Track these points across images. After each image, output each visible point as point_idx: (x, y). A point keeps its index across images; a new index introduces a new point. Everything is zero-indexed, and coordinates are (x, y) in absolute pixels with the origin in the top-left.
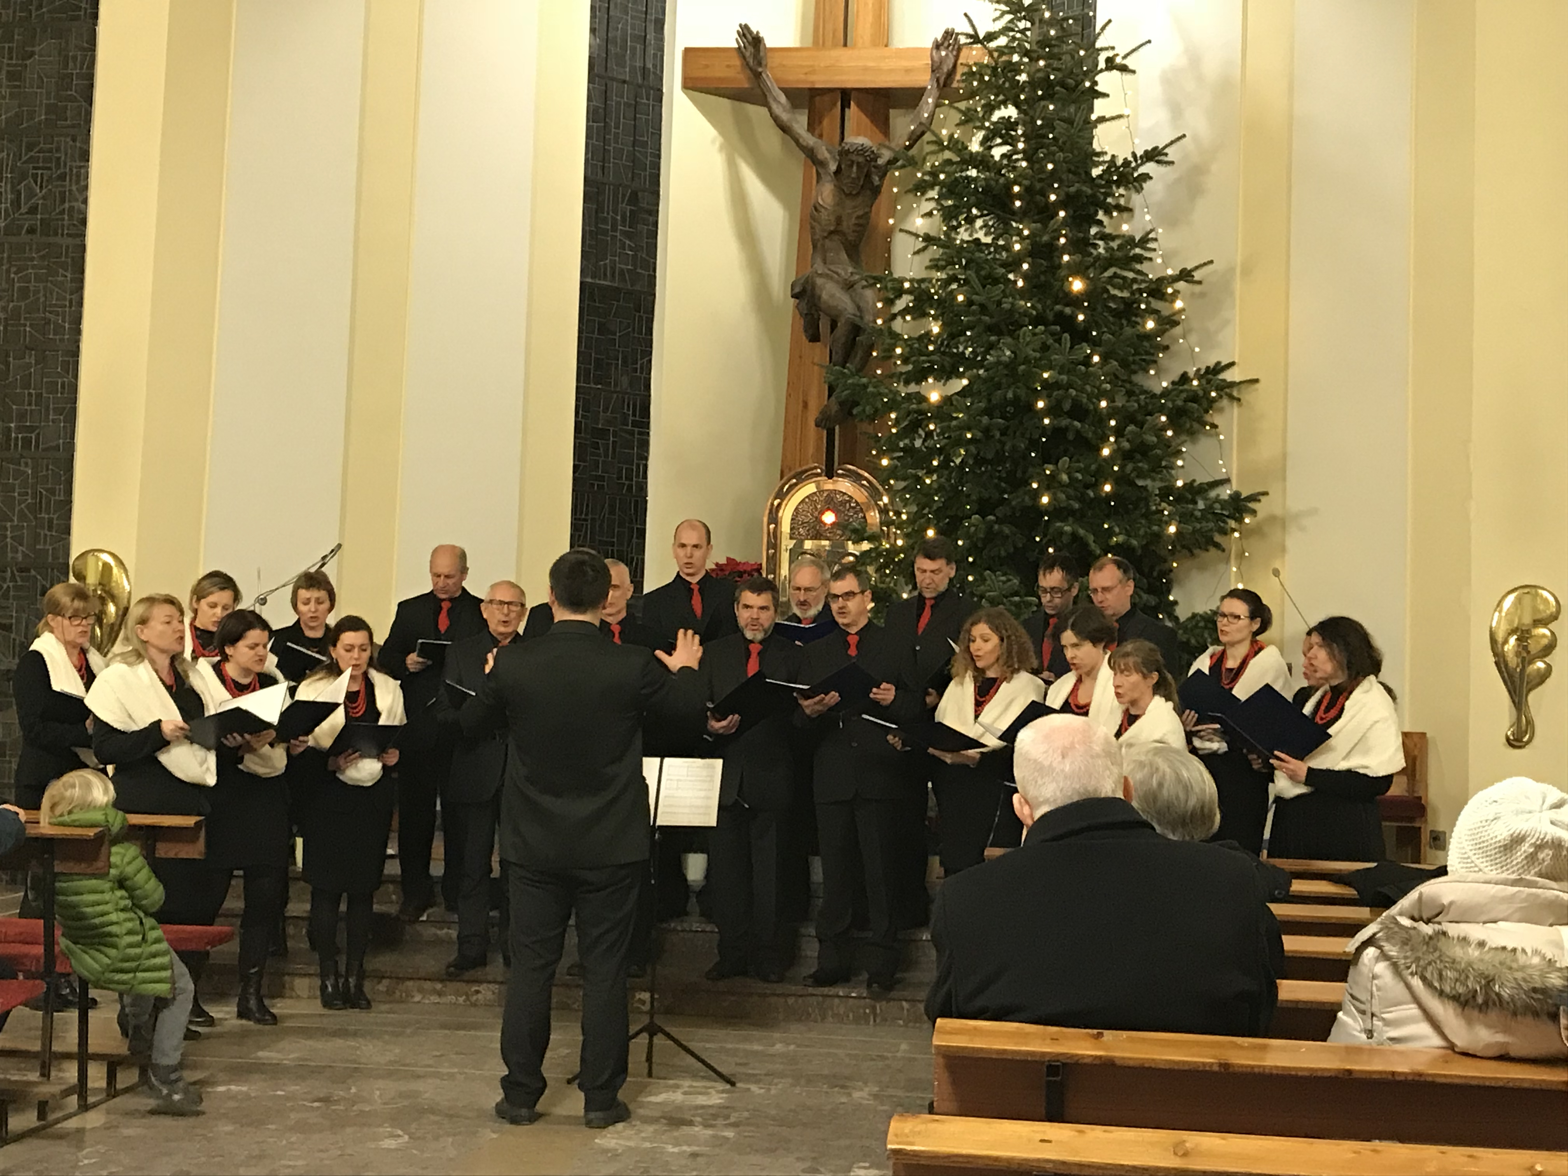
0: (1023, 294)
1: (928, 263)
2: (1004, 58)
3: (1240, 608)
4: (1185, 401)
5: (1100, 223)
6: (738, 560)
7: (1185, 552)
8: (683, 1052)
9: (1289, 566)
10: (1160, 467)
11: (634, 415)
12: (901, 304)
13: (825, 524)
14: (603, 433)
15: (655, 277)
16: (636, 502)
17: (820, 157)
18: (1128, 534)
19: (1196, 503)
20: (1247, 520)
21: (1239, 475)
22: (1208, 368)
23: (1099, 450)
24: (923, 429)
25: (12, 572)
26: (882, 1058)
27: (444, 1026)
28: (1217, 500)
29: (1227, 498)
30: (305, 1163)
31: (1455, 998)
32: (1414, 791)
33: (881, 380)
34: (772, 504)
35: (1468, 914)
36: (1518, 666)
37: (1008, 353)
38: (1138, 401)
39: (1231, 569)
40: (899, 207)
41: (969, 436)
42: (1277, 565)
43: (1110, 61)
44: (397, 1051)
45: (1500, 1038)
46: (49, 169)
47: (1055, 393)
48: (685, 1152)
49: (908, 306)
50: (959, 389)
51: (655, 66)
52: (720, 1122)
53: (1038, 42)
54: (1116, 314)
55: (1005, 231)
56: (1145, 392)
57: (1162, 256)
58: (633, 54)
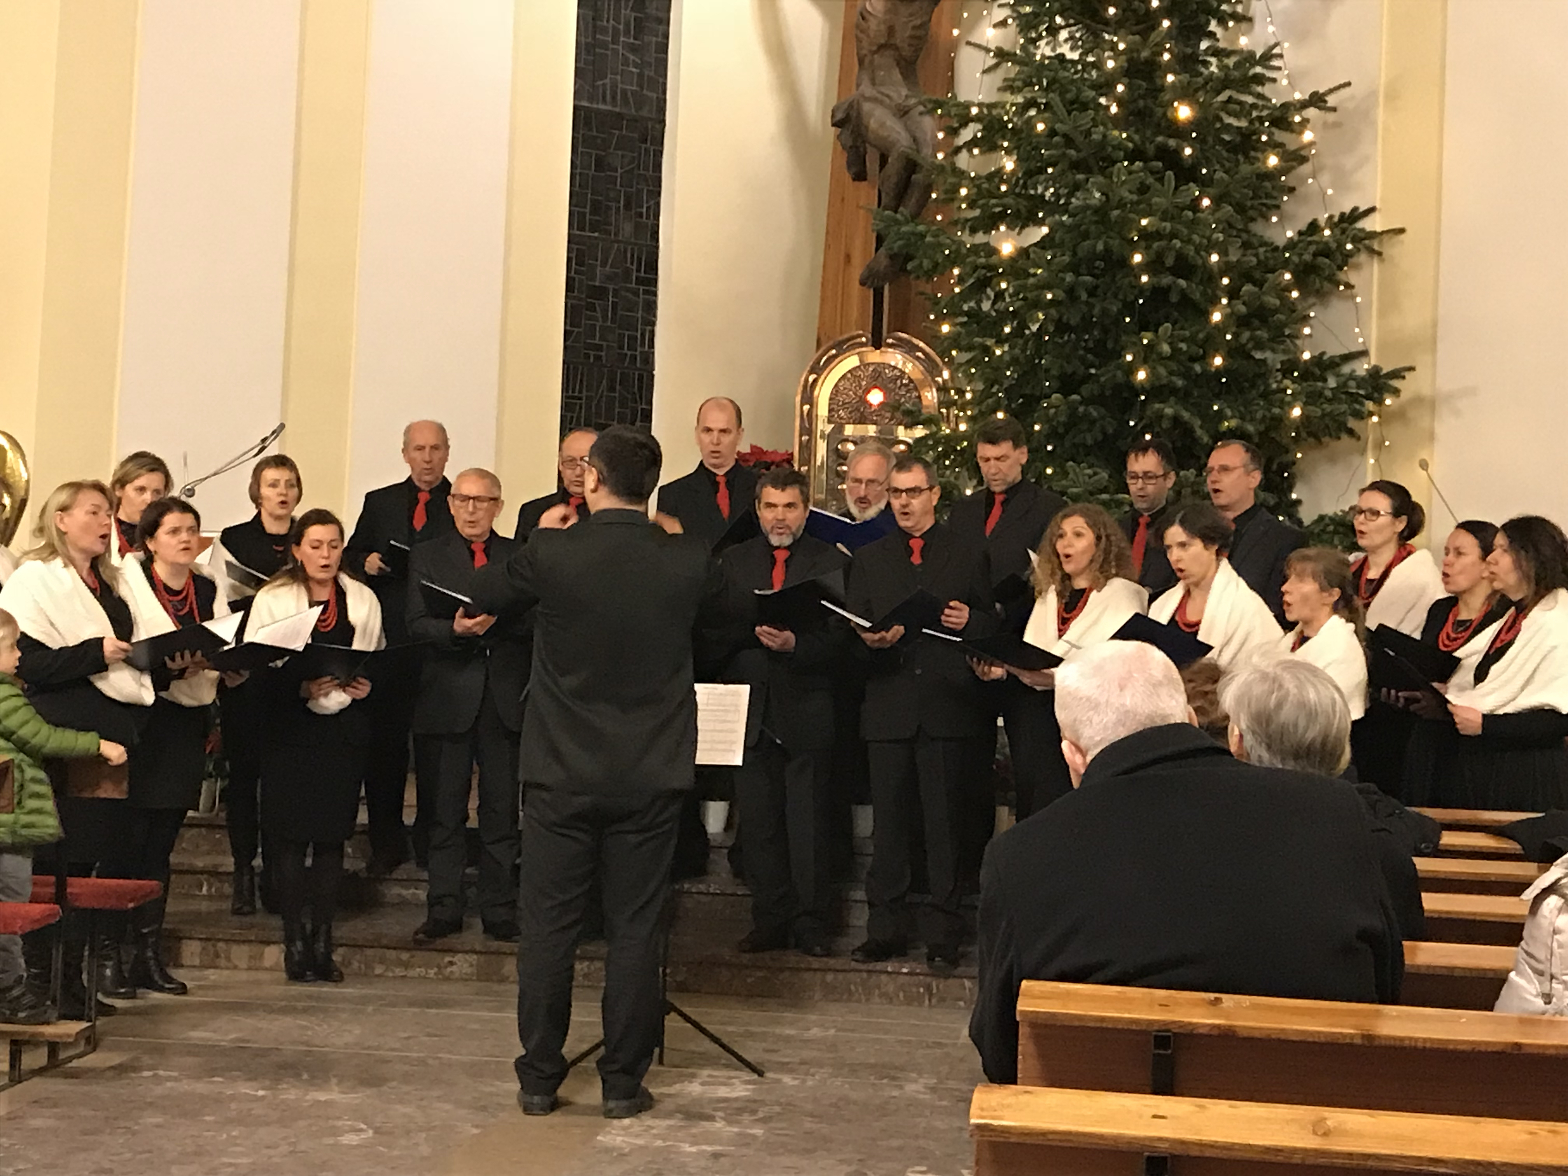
0: (1116, 122)
1: (999, 83)
3: (1382, 503)
4: (1315, 255)
5: (1212, 35)
6: (763, 447)
7: (1311, 440)
9: (1436, 456)
10: (1283, 335)
11: (639, 270)
12: (967, 134)
13: (871, 405)
14: (600, 293)
15: (665, 100)
16: (641, 378)
18: (1242, 418)
19: (1325, 380)
20: (1388, 402)
21: (1379, 346)
22: (1343, 214)
23: (1207, 314)
24: (993, 289)
26: (940, 1045)
27: (412, 1003)
28: (1352, 376)
29: (1364, 374)
30: (251, 1161)
33: (942, 229)
34: (807, 380)
37: (1097, 195)
38: (1256, 255)
39: (1367, 462)
40: (965, 15)
41: (1049, 296)
42: (1424, 455)
44: (357, 1031)
47: (1156, 245)
48: (704, 1151)
49: (975, 136)
50: (1037, 239)
52: (746, 1118)
54: (1232, 148)
55: (1093, 43)
56: (1264, 244)
57: (1288, 76)
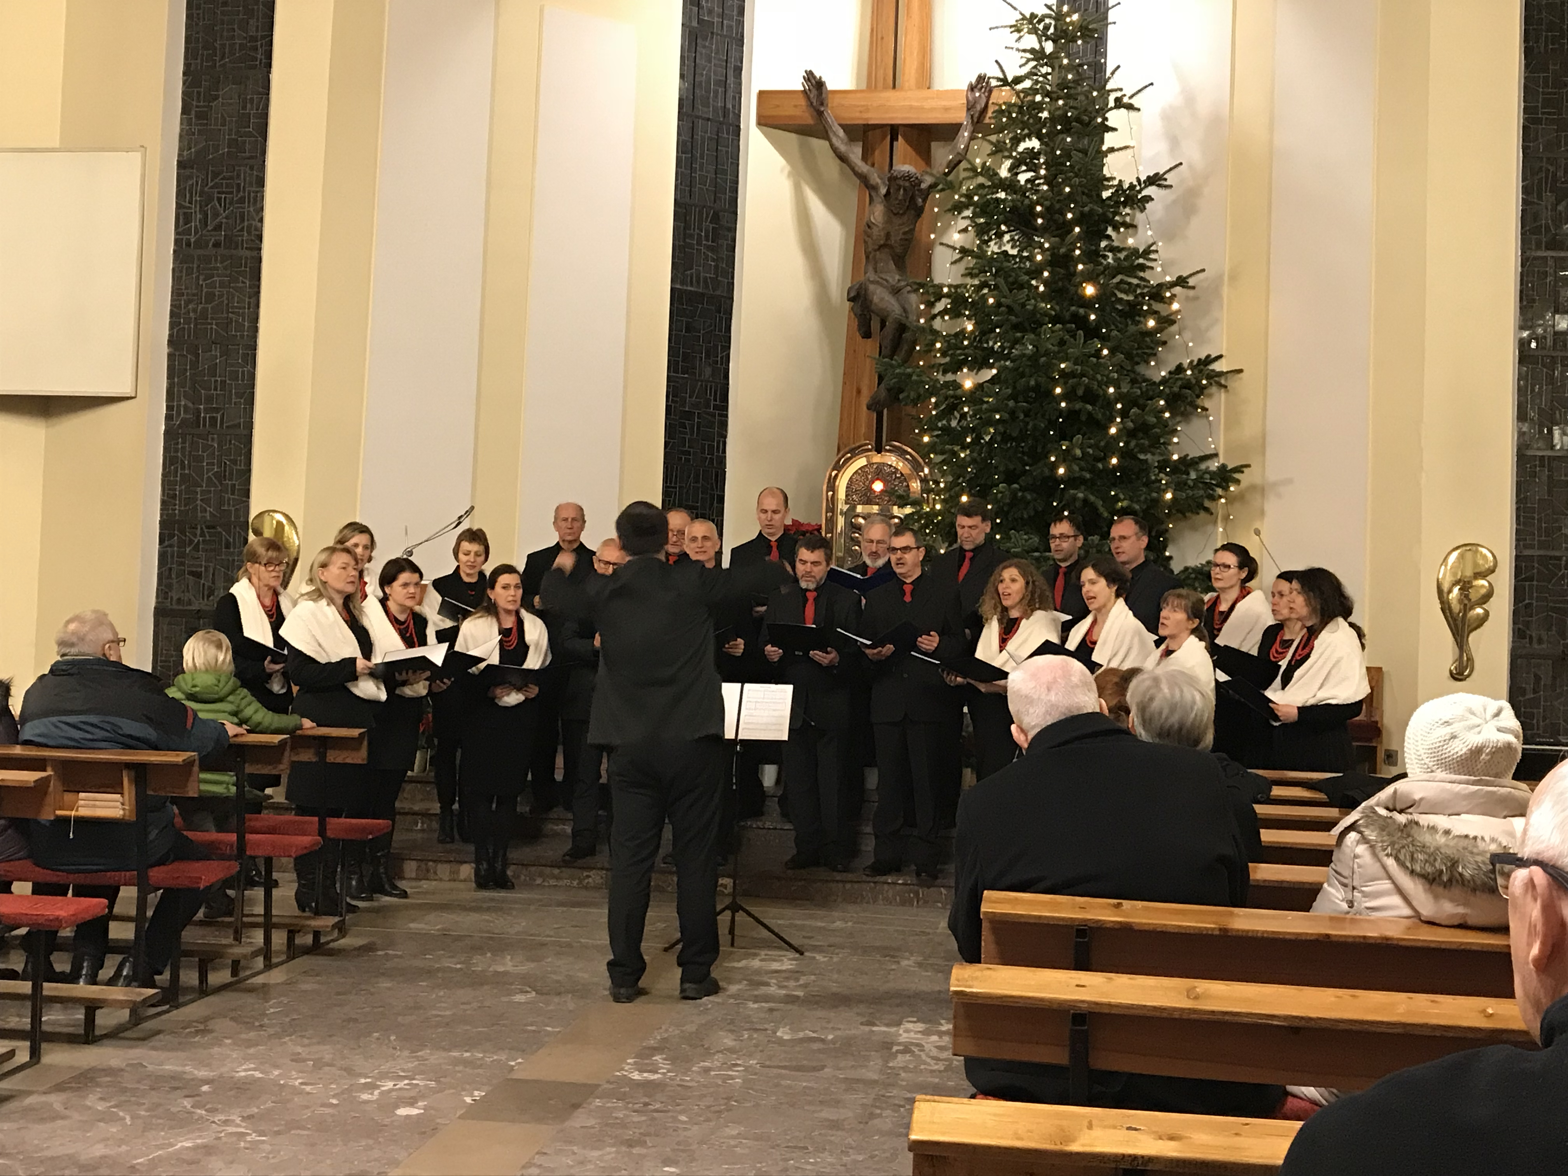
0: (1043, 297)
1: (963, 271)
2: (1029, 98)
3: (1231, 559)
4: (1181, 388)
5: (1109, 237)
6: (801, 521)
7: (1180, 515)
8: (761, 927)
9: (1265, 527)
10: (1159, 443)
11: (715, 400)
12: (940, 306)
13: (875, 492)
14: (689, 415)
15: (733, 283)
17: (872, 182)
18: (1131, 500)
19: (1188, 474)
20: (1232, 489)
21: (1226, 452)
22: (1200, 360)
23: (1107, 429)
24: (958, 412)
25: (202, 529)
26: (924, 933)
27: (561, 904)
28: (1207, 471)
29: (1215, 469)
30: (451, 1013)
31: (1424, 876)
32: (1371, 716)
33: (923, 371)
34: (831, 475)
35: (1434, 808)
36: (1460, 612)
37: (1030, 347)
38: (1140, 388)
39: (1217, 530)
40: (939, 224)
41: (998, 417)
42: (1257, 525)
43: (1118, 100)
44: (524, 923)
45: (1461, 910)
46: (232, 193)
47: (1070, 381)
48: (764, 1007)
49: (946, 307)
50: (989, 377)
51: (734, 107)
53: (1058, 85)
54: (1123, 314)
55: (1027, 243)
56: (1145, 380)
57: (1162, 265)
58: (716, 96)
